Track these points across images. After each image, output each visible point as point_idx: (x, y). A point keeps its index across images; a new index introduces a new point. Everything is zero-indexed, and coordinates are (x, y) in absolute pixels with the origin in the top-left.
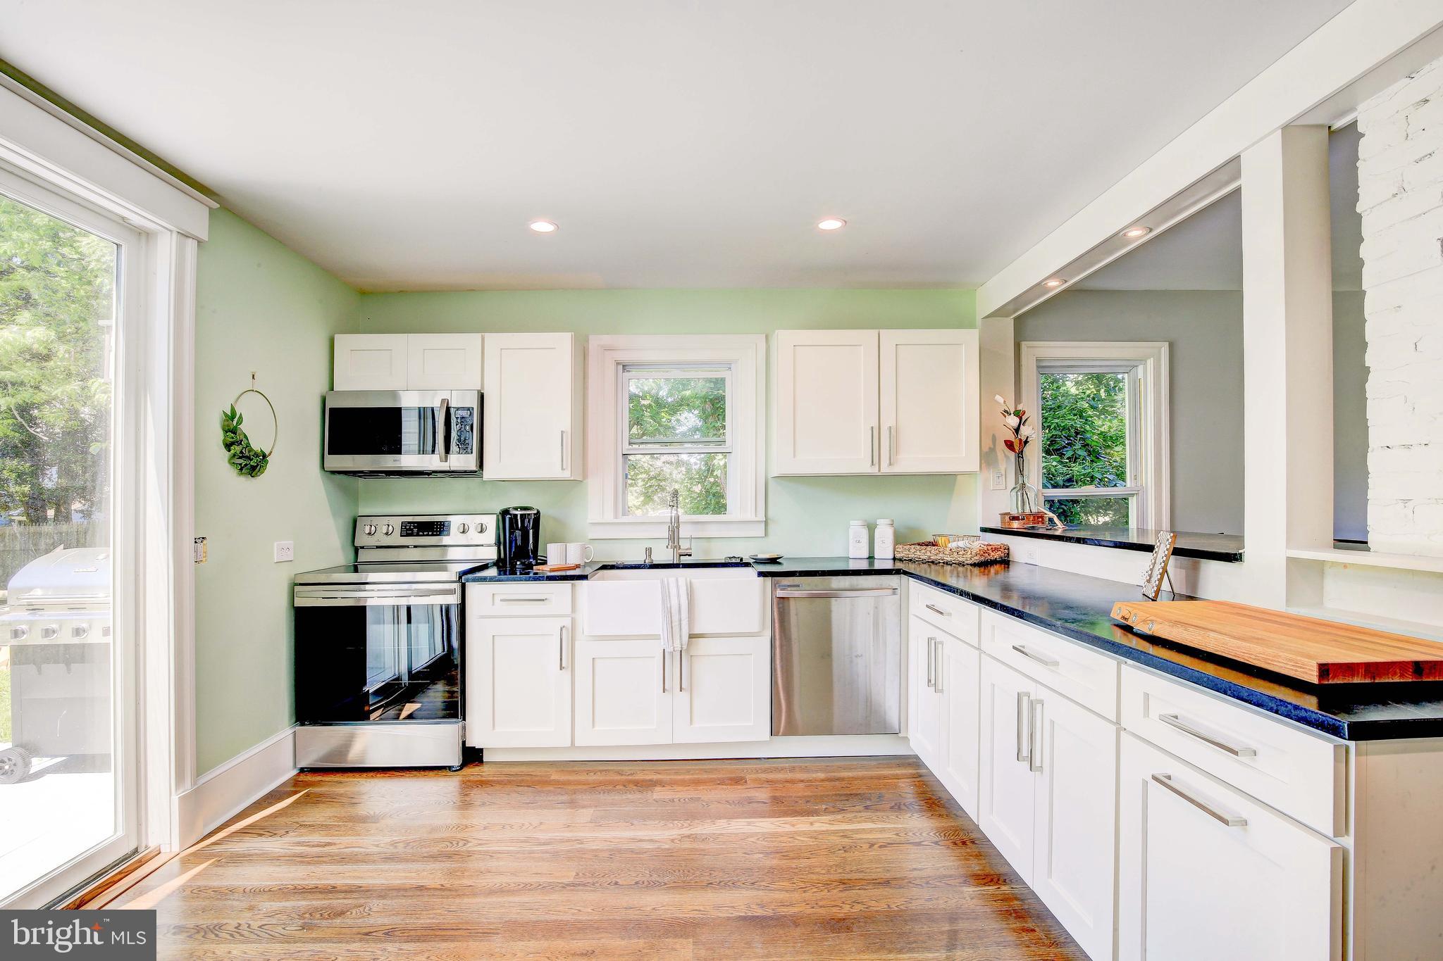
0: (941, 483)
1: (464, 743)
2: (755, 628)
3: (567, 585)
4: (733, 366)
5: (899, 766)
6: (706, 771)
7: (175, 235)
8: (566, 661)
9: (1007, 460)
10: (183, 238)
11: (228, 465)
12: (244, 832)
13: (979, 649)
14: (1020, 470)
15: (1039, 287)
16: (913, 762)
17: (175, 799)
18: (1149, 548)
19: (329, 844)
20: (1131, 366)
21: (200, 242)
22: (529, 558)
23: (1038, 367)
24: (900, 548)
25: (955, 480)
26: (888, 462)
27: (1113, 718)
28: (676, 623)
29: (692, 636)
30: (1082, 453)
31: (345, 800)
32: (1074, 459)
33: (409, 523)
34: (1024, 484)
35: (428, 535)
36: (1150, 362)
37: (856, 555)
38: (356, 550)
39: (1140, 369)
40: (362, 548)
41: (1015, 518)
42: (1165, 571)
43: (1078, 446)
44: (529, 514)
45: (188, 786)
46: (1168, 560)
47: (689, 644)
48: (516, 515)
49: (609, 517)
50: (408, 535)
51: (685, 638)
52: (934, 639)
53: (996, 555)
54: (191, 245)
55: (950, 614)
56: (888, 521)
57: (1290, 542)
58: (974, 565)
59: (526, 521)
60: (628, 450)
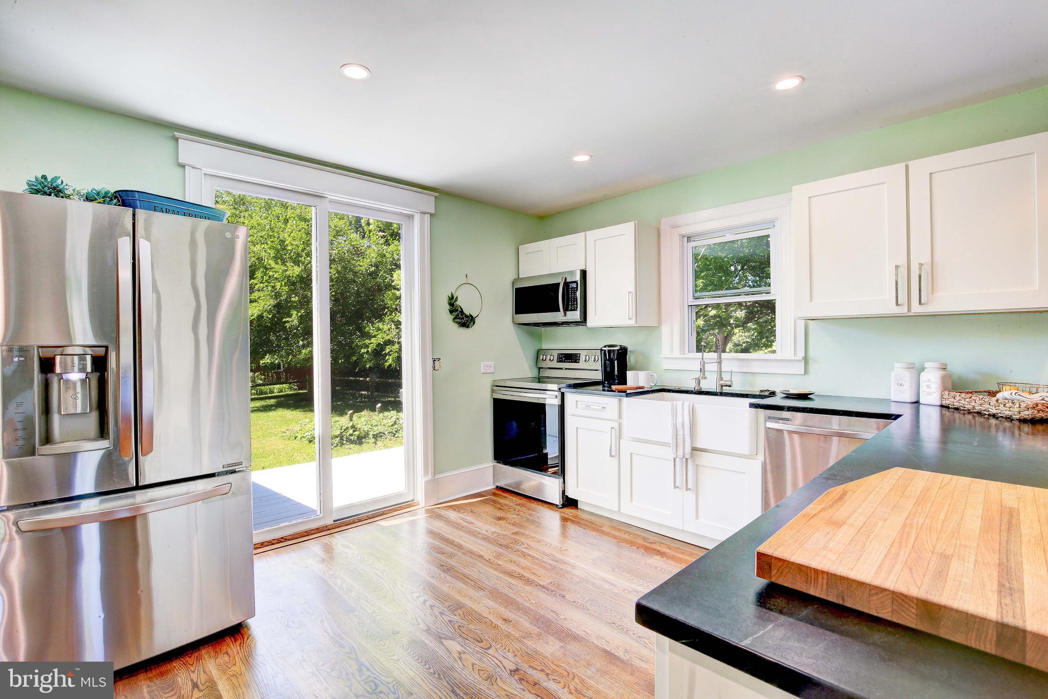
1: (564, 492)
2: (750, 452)
3: (615, 399)
4: (776, 224)
7: (419, 213)
8: (615, 453)
10: (423, 215)
11: (452, 322)
12: (451, 507)
17: (423, 480)
19: (472, 523)
21: (431, 215)
24: (949, 395)
26: (919, 301)
28: (680, 437)
29: (694, 449)
31: (499, 506)
33: (561, 354)
35: (569, 362)
38: (540, 368)
40: (542, 368)
44: (613, 350)
45: (430, 477)
47: (692, 455)
48: (605, 351)
49: (677, 353)
50: (560, 362)
51: (688, 449)
54: (427, 217)
58: (1022, 421)
59: (612, 354)
60: (692, 302)
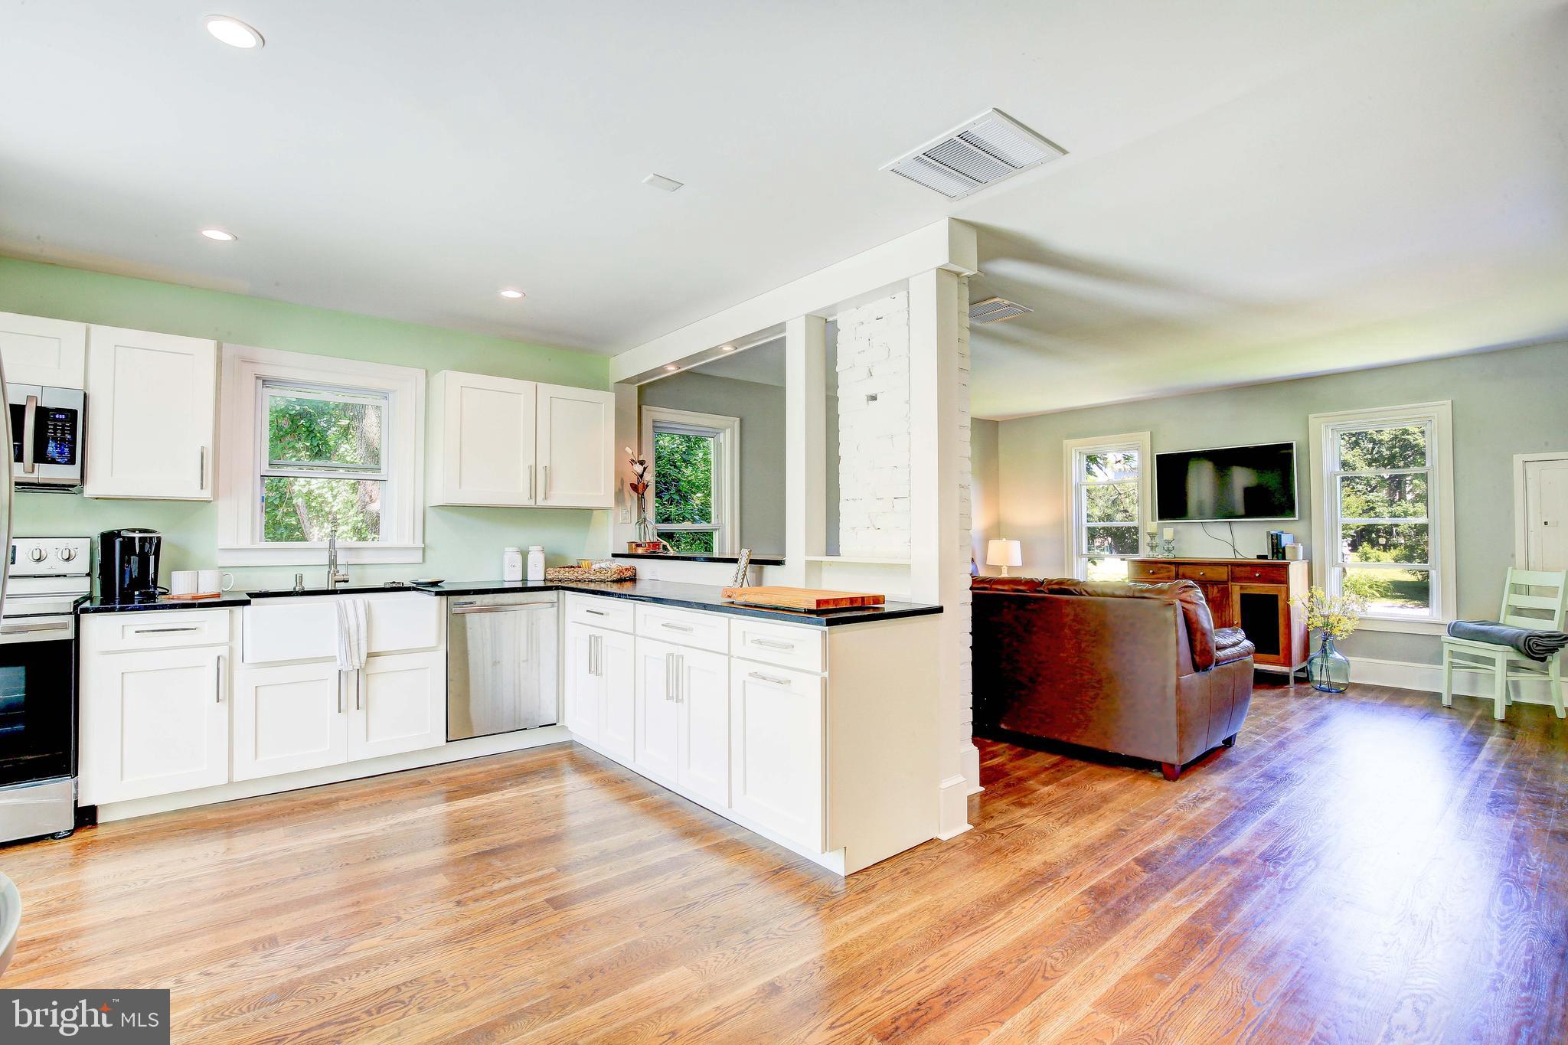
0: (580, 516)
1: (76, 802)
2: (433, 643)
3: (224, 612)
4: (391, 396)
5: (559, 749)
6: (385, 783)
8: (223, 691)
9: (631, 497)
13: (634, 634)
14: (642, 508)
15: (661, 369)
16: (570, 745)
18: (735, 561)
20: (715, 433)
22: (149, 588)
23: (653, 427)
24: (550, 570)
25: (591, 515)
26: (543, 496)
27: (727, 652)
28: (354, 644)
29: (370, 655)
30: (676, 497)
32: (671, 501)
34: (645, 519)
36: (728, 431)
37: (513, 578)
39: (722, 435)
41: (639, 545)
42: (745, 575)
43: (673, 491)
44: (151, 538)
46: (747, 566)
47: (367, 662)
48: (132, 539)
49: (245, 543)
51: (364, 657)
52: (594, 635)
53: (628, 574)
55: (608, 614)
56: (540, 548)
57: (807, 553)
58: (614, 581)
59: (147, 545)
60: (267, 471)
